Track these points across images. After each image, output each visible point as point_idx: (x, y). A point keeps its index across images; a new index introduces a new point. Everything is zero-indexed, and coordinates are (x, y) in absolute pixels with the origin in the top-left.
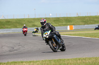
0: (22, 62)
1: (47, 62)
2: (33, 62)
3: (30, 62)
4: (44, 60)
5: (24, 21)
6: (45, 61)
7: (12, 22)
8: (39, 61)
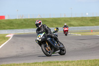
0: (57, 62)
1: (82, 63)
2: (69, 62)
3: (66, 62)
4: (79, 60)
5: (60, 20)
6: (81, 61)
7: (48, 21)
8: (74, 61)
